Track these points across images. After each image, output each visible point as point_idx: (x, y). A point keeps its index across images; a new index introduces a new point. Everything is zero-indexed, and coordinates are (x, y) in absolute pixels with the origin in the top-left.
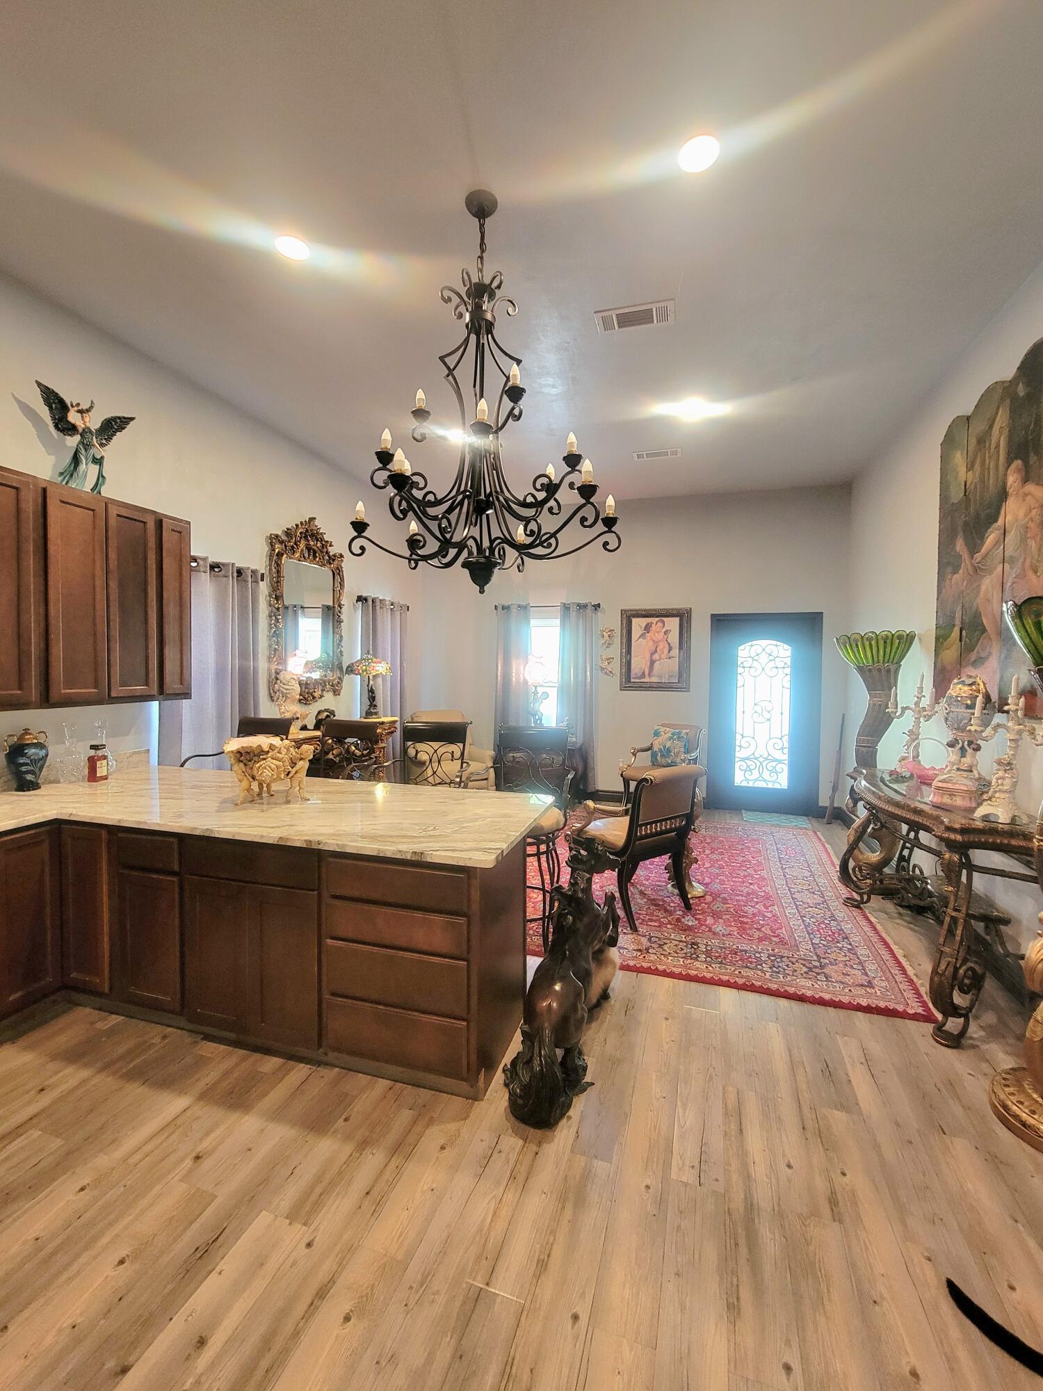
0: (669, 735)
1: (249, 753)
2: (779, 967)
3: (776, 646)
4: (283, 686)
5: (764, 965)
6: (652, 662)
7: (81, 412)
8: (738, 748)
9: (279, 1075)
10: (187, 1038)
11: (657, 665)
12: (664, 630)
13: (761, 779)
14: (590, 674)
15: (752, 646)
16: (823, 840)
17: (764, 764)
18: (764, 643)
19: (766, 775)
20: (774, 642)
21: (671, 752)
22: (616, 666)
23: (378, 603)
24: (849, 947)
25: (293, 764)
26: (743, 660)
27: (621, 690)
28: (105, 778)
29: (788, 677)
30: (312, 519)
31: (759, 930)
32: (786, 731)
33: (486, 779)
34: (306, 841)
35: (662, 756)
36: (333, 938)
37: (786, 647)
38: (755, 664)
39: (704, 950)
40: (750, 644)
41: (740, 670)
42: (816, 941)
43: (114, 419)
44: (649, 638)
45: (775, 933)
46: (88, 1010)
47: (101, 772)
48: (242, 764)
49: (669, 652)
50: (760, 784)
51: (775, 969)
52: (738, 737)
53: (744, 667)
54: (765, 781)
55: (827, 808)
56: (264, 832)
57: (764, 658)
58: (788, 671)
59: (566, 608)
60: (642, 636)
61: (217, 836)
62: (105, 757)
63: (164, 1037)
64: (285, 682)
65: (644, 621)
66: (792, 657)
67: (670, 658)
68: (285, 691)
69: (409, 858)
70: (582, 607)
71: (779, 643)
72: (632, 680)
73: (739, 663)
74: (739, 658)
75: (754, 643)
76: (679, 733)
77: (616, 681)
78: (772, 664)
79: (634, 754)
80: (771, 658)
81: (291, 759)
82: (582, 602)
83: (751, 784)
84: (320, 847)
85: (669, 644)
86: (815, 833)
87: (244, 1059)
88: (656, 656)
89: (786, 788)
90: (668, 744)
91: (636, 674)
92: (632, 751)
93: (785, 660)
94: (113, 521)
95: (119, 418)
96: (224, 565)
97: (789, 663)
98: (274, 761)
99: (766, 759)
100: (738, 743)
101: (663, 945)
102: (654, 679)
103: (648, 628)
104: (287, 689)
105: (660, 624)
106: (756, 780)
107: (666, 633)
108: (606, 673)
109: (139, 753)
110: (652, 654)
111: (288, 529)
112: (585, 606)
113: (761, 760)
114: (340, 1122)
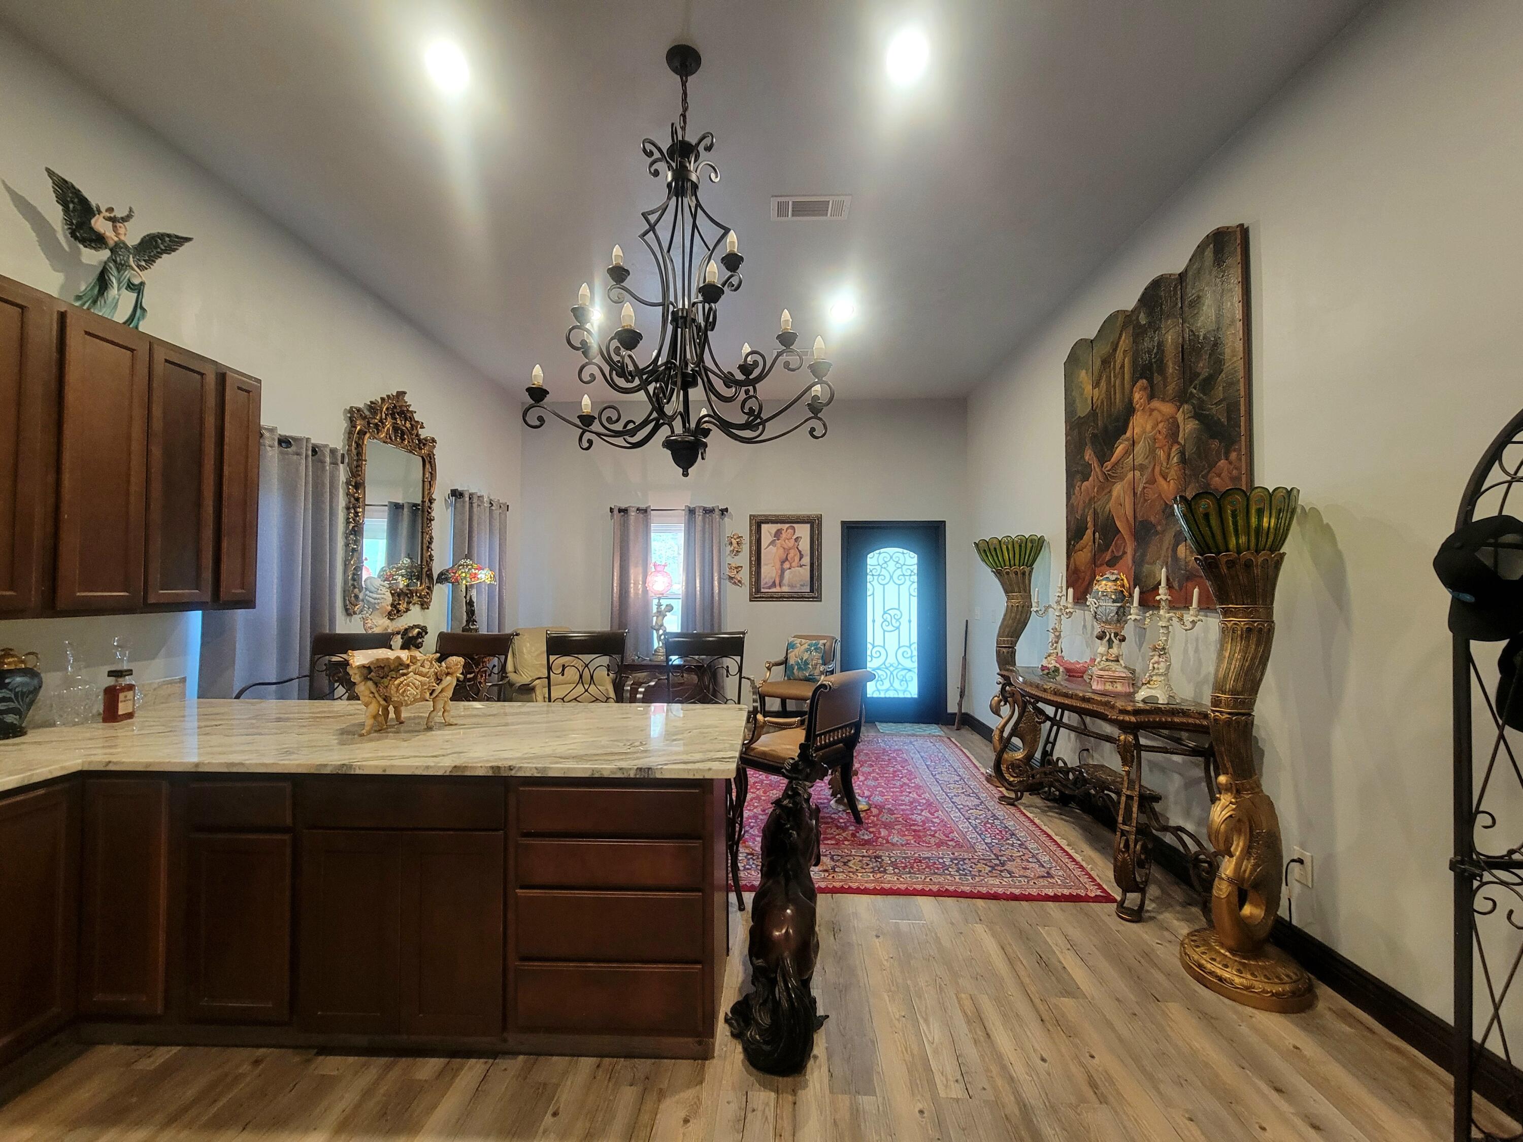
0: (806, 646)
1: (383, 668)
2: (964, 869)
3: (903, 553)
4: (371, 594)
5: (950, 869)
6: (783, 571)
7: (113, 220)
8: (869, 659)
9: (444, 1079)
10: (294, 1058)
11: (787, 573)
12: (795, 537)
13: (892, 688)
14: (718, 583)
15: (880, 553)
16: (959, 745)
17: (895, 673)
18: (891, 550)
19: (896, 684)
20: (901, 550)
21: (808, 664)
22: (745, 575)
23: (475, 500)
24: (1019, 842)
25: (439, 680)
26: (872, 568)
27: (750, 601)
28: (130, 715)
29: (915, 585)
30: (401, 394)
31: (933, 836)
32: (915, 638)
34: (492, 767)
35: (800, 668)
36: (522, 887)
37: (913, 555)
38: (884, 572)
39: (889, 862)
40: (878, 551)
41: (869, 578)
42: (988, 840)
43: (162, 236)
44: (779, 545)
45: (948, 837)
46: (114, 1049)
47: (122, 709)
48: (370, 683)
49: (800, 560)
50: (891, 694)
51: (961, 872)
52: (869, 646)
53: (873, 575)
54: (895, 690)
55: (955, 714)
56: (431, 762)
57: (891, 566)
58: (915, 578)
59: (691, 511)
60: (772, 543)
61: (358, 772)
62: (130, 687)
63: (257, 1062)
64: (373, 589)
65: (773, 528)
66: (919, 564)
67: (801, 566)
68: (373, 601)
69: (632, 776)
70: (708, 511)
71: (905, 551)
72: (762, 590)
73: (868, 571)
74: (868, 567)
75: (882, 550)
76: (816, 644)
77: (745, 591)
78: (899, 572)
79: (769, 669)
80: (898, 565)
81: (436, 674)
82: (709, 505)
83: (882, 695)
84: (513, 773)
85: (800, 552)
86: (949, 738)
87: (388, 1068)
88: (786, 565)
89: (916, 696)
90: (805, 657)
91: (766, 583)
92: (767, 665)
93: (912, 568)
94: (159, 368)
95: (169, 236)
96: (297, 440)
97: (916, 571)
98: (418, 677)
99: (896, 668)
100: (869, 653)
101: (847, 862)
102: (785, 589)
103: (778, 534)
104: (375, 599)
105: (790, 531)
106: (888, 690)
107: (797, 539)
108: (735, 583)
109: (171, 683)
110: (783, 562)
111: (371, 402)
112: (712, 511)
113: (891, 669)
114: (548, 1119)
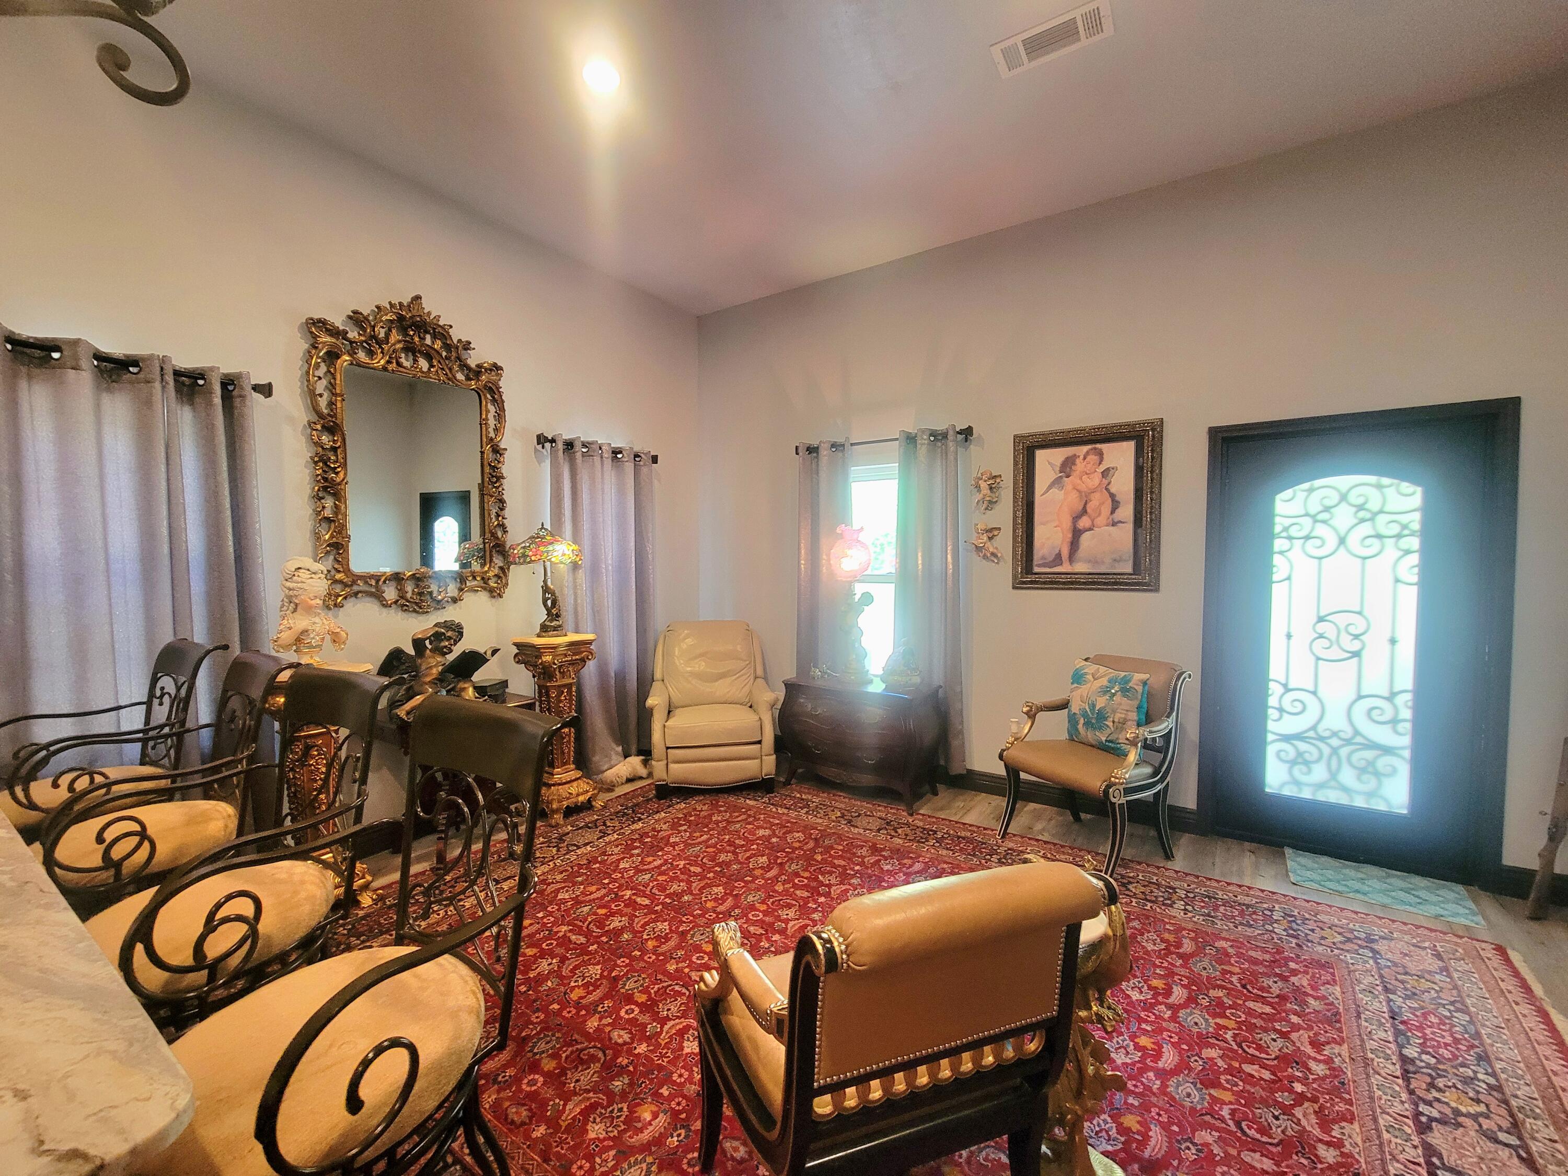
0: (1104, 681)
3: (1379, 487)
6: (1077, 534)
8: (1272, 714)
11: (1085, 538)
12: (1102, 468)
13: (1333, 783)
14: (953, 558)
15: (1311, 490)
16: (1538, 990)
17: (1344, 752)
18: (1343, 481)
19: (1347, 776)
20: (1372, 479)
21: (1106, 719)
22: (1005, 544)
23: (579, 448)
26: (1287, 522)
27: (1014, 588)
29: (1414, 559)
30: (418, 298)
32: (1406, 679)
33: (759, 742)
35: (1088, 724)
37: (1406, 487)
38: (1320, 530)
40: (1306, 486)
41: (1279, 544)
44: (1069, 487)
49: (1113, 512)
50: (1332, 796)
52: (1275, 689)
53: (1290, 538)
54: (1345, 789)
55: (1530, 873)
57: (1343, 517)
58: (1414, 543)
59: (911, 439)
60: (1057, 482)
65: (1058, 455)
66: (1426, 509)
67: (1114, 524)
70: (938, 437)
71: (1385, 481)
72: (1036, 570)
73: (1277, 529)
74: (1277, 520)
75: (1317, 483)
76: (1126, 680)
77: (1005, 570)
78: (1366, 529)
79: (1031, 715)
80: (1362, 514)
82: (940, 427)
83: (1306, 794)
85: (1112, 496)
86: (1501, 950)
88: (1084, 522)
89: (1405, 812)
90: (1101, 702)
91: (1043, 558)
92: (1025, 709)
93: (1404, 519)
97: (1416, 526)
99: (1348, 742)
100: (1272, 701)
102: (1080, 567)
103: (1067, 466)
105: (1093, 458)
106: (1321, 786)
107: (1105, 473)
108: (985, 557)
110: (1076, 519)
111: (358, 314)
112: (945, 436)
113: (1335, 742)
